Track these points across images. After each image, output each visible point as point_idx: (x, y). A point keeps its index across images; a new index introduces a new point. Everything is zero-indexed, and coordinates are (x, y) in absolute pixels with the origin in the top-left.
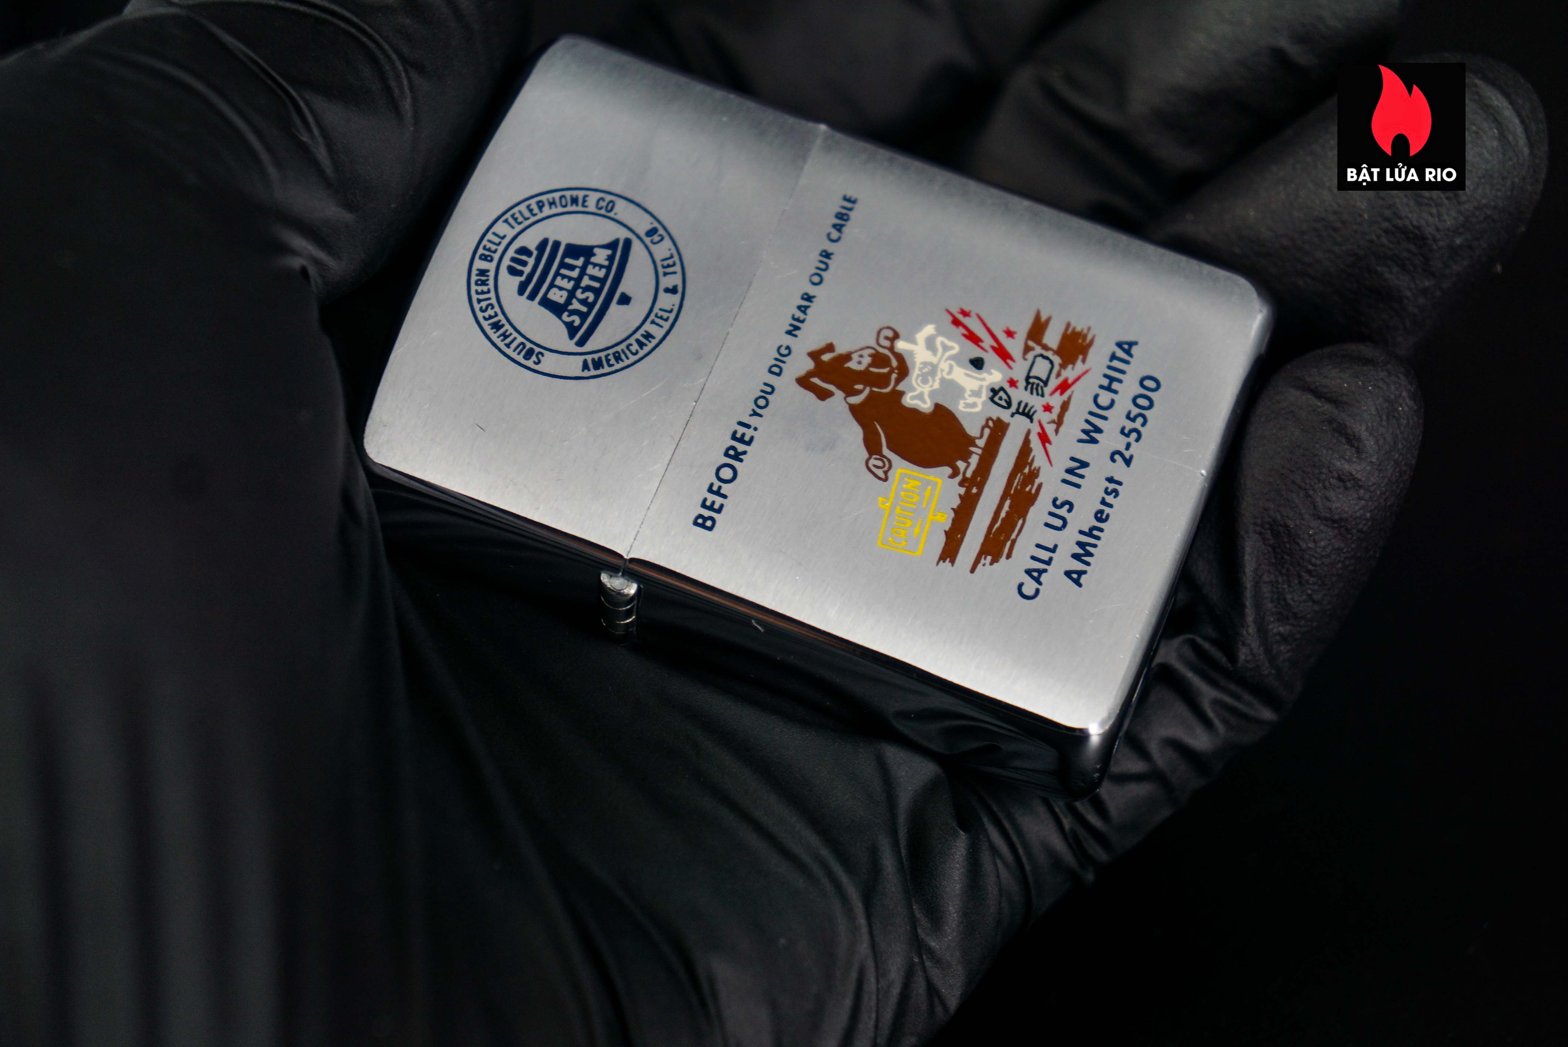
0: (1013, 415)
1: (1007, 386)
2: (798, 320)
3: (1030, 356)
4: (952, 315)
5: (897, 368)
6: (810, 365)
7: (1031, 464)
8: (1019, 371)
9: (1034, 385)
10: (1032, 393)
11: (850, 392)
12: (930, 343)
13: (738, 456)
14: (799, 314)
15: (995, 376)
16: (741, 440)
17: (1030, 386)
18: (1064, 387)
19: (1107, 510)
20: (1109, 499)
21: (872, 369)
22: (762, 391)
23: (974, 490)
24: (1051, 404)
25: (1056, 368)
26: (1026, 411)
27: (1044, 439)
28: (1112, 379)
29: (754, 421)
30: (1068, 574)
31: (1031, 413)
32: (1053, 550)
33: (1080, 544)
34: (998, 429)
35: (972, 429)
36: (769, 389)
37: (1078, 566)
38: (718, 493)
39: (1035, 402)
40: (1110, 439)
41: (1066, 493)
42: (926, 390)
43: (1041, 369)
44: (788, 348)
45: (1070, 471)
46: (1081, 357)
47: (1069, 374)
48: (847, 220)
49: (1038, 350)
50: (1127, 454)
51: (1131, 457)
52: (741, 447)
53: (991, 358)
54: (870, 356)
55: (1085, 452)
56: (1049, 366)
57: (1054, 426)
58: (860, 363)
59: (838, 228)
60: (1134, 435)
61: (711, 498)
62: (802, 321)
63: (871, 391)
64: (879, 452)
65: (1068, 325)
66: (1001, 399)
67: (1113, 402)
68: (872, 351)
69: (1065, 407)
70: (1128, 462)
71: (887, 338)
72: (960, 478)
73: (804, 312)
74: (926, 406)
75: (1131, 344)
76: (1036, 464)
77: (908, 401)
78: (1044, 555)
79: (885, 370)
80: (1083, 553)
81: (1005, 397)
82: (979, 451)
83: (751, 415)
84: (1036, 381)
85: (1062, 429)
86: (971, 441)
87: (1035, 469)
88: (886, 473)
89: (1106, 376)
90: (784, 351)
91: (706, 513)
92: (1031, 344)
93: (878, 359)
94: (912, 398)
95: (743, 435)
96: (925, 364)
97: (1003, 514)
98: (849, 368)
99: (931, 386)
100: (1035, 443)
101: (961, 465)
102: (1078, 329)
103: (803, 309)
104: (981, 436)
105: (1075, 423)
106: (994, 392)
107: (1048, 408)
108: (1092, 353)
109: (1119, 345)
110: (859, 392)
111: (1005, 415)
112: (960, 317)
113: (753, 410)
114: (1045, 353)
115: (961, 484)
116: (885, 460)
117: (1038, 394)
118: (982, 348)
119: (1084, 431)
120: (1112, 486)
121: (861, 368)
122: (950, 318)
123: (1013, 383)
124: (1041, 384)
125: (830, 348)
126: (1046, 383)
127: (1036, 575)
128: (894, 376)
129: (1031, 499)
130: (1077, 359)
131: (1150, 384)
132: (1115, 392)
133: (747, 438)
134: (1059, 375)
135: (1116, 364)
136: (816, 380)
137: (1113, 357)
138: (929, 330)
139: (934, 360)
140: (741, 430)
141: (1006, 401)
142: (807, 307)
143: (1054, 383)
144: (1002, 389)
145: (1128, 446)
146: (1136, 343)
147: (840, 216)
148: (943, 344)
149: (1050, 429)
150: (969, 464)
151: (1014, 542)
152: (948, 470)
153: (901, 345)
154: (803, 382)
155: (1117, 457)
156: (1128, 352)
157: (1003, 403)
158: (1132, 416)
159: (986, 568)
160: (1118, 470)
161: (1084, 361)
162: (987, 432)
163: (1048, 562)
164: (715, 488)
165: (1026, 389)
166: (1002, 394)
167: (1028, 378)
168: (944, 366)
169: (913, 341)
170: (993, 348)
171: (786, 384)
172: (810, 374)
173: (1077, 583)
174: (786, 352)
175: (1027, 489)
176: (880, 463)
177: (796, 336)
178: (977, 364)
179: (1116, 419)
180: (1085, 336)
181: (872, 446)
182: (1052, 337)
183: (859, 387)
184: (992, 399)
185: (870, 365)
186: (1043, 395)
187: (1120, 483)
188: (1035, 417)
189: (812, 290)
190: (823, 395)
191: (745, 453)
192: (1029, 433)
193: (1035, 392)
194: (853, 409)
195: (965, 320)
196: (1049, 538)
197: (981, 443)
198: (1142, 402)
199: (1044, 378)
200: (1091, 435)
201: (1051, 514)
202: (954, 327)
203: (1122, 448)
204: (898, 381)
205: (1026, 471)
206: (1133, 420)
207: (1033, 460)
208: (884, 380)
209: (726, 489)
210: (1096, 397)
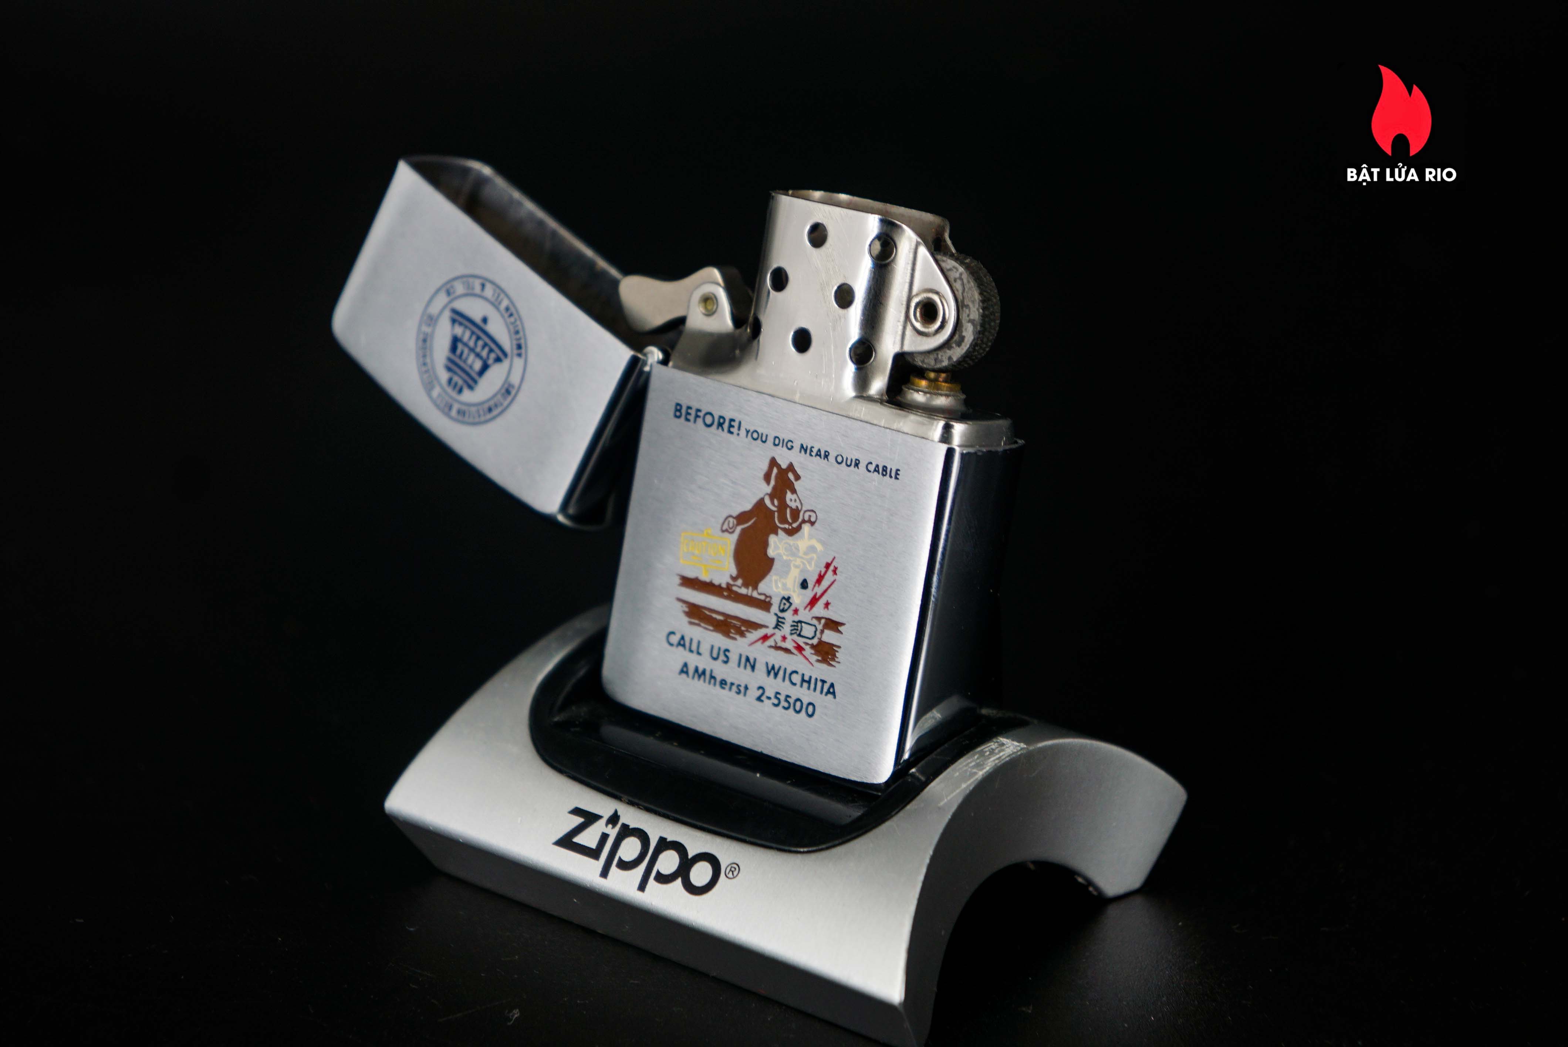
0: (776, 614)
1: (793, 607)
2: (811, 451)
3: (815, 622)
4: (832, 562)
5: (792, 527)
6: (784, 466)
7: (747, 631)
8: (805, 615)
9: (797, 627)
10: (792, 626)
11: (772, 496)
12: (812, 549)
13: (720, 425)
14: (815, 450)
15: (799, 599)
16: (731, 426)
17: (795, 624)
18: (800, 649)
19: (727, 687)
20: (734, 688)
21: (788, 511)
22: (762, 434)
23: (725, 594)
24: (787, 641)
25: (810, 642)
26: (780, 624)
27: (765, 638)
28: (809, 682)
29: (743, 432)
30: (686, 665)
31: (779, 627)
32: (699, 653)
33: (704, 672)
34: (764, 605)
35: (763, 587)
36: (764, 439)
37: (691, 670)
38: (697, 416)
39: (787, 629)
40: (773, 685)
41: (734, 657)
42: (781, 551)
43: (808, 631)
44: (792, 447)
45: (748, 659)
46: (820, 658)
47: (808, 651)
48: (883, 475)
49: (820, 627)
50: (763, 698)
51: (762, 701)
52: (726, 426)
53: (809, 594)
54: (797, 507)
55: (761, 668)
56: (810, 636)
57: (773, 644)
58: (791, 500)
59: (876, 470)
60: (776, 702)
61: (693, 412)
62: (811, 455)
63: (775, 511)
64: (739, 524)
65: (839, 647)
66: (785, 604)
67: (794, 684)
68: (800, 507)
69: (787, 651)
70: (759, 699)
71: (810, 516)
72: (731, 582)
73: (817, 455)
74: (771, 552)
75: (834, 694)
76: (748, 634)
77: (772, 539)
78: (694, 647)
79: (790, 520)
80: (700, 674)
81: (786, 607)
82: (749, 594)
83: (746, 429)
84: (799, 628)
85: (772, 650)
86: (755, 587)
87: (745, 634)
88: (726, 531)
89: (811, 677)
90: (790, 444)
91: (684, 411)
92: (823, 621)
93: (796, 513)
94: (775, 543)
95: (733, 426)
96: (797, 549)
97: (714, 616)
98: (786, 492)
99: (784, 554)
100: (761, 632)
101: (740, 582)
102: (837, 654)
103: (818, 454)
104: (760, 594)
105: (778, 659)
106: (788, 599)
107: (784, 638)
108: (824, 666)
109: (832, 685)
110: (773, 504)
111: (775, 609)
112: (832, 568)
113: (749, 431)
114: (818, 633)
115: (728, 584)
116: (734, 528)
117: (792, 630)
118: (814, 586)
119: (773, 668)
120: (742, 689)
121: (788, 502)
122: (829, 561)
123: (796, 611)
124: (798, 632)
125: (798, 477)
126: (799, 635)
127: (681, 643)
128: (787, 526)
129: (727, 634)
130: (818, 656)
131: (810, 709)
132: (801, 686)
133: (732, 430)
134: (807, 644)
135: (819, 684)
136: (775, 471)
137: (823, 682)
138: (819, 547)
139: (801, 554)
140: (736, 424)
141: (784, 608)
142: (820, 456)
143: (801, 641)
144: (791, 604)
145: (769, 698)
146: (835, 697)
147: (885, 468)
148: (812, 559)
149: (771, 642)
150: (740, 587)
151: (698, 625)
152: (734, 572)
153: (806, 528)
154: (773, 463)
155: (761, 691)
156: (828, 692)
157: (781, 608)
158: (788, 699)
159: (681, 608)
160: (754, 693)
161: (818, 661)
162: (762, 597)
163: (691, 651)
164: (699, 414)
165: (794, 622)
166: (788, 605)
167: (801, 622)
168: (798, 562)
169: (811, 537)
170: (816, 594)
171: (769, 451)
172: (779, 466)
173: (682, 671)
174: (789, 447)
175: (732, 631)
176: (731, 525)
177: (800, 452)
178: (804, 585)
179: (785, 688)
180: (833, 660)
181: (742, 518)
182: (829, 637)
183: (776, 502)
184: (784, 598)
185: (791, 508)
186: (792, 634)
187: (745, 694)
188: (777, 630)
189: (831, 458)
190: (767, 477)
191: (723, 430)
192: (766, 627)
193: (793, 628)
194: (762, 500)
195: (830, 572)
196: (705, 649)
197: (755, 594)
198: (798, 704)
199: (802, 634)
200: (772, 671)
201: (719, 649)
202: (824, 564)
203: (767, 694)
204: (785, 530)
205: (743, 628)
206: (786, 700)
207: (750, 632)
208: (783, 520)
209: (700, 421)
210: (796, 672)
